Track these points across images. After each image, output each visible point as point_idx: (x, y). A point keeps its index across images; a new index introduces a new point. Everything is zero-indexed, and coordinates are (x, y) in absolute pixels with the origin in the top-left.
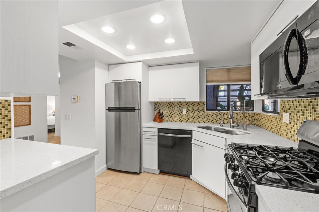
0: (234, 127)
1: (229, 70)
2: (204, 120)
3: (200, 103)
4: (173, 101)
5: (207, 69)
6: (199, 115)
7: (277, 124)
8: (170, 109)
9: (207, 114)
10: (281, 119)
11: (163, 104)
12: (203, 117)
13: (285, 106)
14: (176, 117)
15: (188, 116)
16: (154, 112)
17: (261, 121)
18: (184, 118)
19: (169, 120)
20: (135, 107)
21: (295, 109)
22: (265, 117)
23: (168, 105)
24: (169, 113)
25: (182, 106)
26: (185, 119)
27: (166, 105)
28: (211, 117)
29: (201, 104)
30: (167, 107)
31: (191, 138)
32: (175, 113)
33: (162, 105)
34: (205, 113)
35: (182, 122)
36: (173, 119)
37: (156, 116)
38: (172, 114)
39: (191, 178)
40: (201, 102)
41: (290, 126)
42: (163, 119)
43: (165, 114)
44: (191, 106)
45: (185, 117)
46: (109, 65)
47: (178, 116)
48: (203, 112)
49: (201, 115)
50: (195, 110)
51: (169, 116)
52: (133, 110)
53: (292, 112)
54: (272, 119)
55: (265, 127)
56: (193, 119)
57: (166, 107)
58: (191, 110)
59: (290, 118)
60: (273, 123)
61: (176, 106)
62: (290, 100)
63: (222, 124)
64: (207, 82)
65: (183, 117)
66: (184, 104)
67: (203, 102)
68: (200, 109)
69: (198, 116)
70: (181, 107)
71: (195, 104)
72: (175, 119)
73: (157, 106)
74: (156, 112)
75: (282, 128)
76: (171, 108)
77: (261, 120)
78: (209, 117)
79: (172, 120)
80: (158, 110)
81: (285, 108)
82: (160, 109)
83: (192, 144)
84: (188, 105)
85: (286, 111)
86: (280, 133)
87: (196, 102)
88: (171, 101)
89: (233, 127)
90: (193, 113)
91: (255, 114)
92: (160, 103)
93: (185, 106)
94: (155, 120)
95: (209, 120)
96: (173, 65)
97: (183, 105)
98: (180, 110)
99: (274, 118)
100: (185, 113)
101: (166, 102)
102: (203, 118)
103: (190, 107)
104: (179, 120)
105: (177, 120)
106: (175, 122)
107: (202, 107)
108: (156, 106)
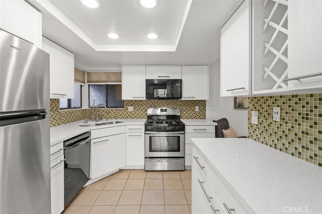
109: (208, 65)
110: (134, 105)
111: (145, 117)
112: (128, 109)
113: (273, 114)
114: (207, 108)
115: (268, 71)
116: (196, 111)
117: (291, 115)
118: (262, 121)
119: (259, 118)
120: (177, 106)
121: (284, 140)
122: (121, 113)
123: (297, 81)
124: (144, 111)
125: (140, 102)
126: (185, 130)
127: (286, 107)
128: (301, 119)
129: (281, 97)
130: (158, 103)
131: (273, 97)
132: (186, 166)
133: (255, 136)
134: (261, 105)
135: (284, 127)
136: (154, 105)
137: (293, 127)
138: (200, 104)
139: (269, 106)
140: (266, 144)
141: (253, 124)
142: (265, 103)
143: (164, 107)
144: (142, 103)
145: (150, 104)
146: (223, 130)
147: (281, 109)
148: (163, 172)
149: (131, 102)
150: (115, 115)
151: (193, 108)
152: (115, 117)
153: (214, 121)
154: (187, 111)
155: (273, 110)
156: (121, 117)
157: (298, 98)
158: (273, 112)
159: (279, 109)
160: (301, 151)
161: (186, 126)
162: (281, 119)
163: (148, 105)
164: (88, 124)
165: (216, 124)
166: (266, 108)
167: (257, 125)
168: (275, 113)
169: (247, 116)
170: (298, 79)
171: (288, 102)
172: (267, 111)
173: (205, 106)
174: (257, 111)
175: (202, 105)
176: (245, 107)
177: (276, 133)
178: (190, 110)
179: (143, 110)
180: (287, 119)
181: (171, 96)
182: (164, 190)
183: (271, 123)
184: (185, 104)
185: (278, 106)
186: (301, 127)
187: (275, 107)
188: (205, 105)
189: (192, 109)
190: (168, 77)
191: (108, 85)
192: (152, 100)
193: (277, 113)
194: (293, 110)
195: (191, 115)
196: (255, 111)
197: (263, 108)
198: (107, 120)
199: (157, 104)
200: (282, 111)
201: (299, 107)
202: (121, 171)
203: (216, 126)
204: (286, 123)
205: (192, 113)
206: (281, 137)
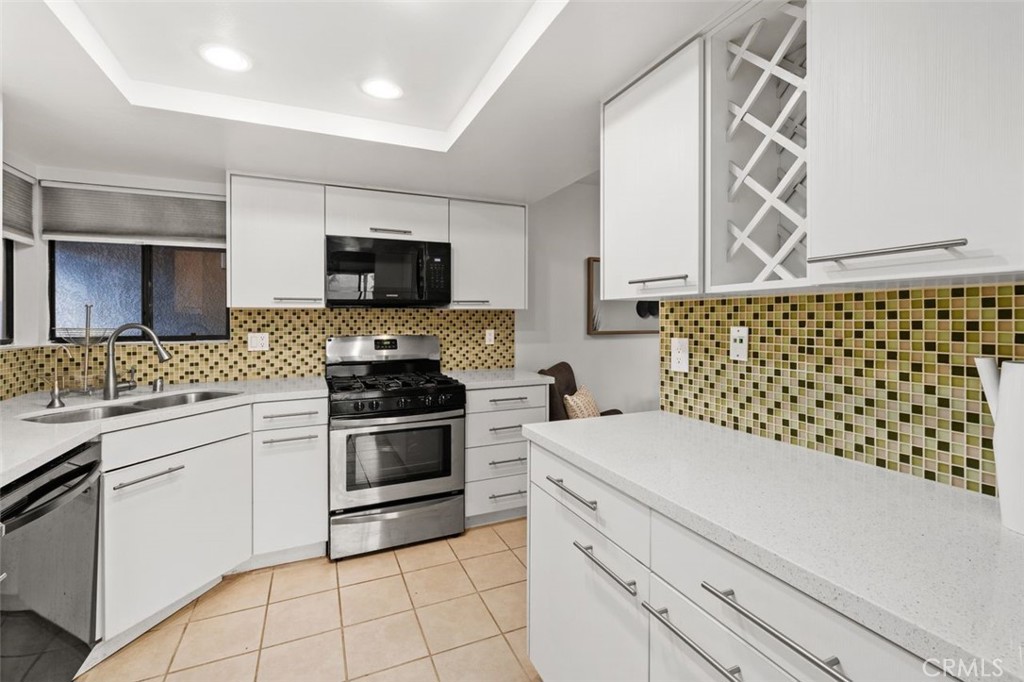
109: (524, 207)
110: (272, 327)
111: (315, 371)
112: (245, 342)
113: (729, 344)
114: (517, 335)
115: (742, 237)
116: (487, 343)
117: (774, 344)
118: (701, 364)
119: (691, 356)
120: (429, 328)
121: (756, 407)
122: (215, 357)
123: (833, 263)
124: (312, 349)
125: (299, 318)
126: (467, 405)
127: (760, 325)
128: (798, 354)
129: (749, 301)
130: (367, 321)
131: (730, 301)
132: (469, 518)
133: (679, 404)
134: (696, 323)
135: (757, 375)
136: (351, 329)
137: (777, 373)
138: (498, 322)
139: (718, 323)
140: (712, 420)
141: (676, 373)
142: (707, 317)
143: (385, 332)
144: (306, 319)
145: (336, 323)
146: (566, 396)
147: (750, 330)
148: (396, 552)
149: (259, 319)
150: (190, 369)
151: (478, 335)
152: (191, 377)
153: (542, 372)
154: (459, 345)
155: (729, 332)
156: (216, 374)
157: (790, 304)
158: (729, 340)
159: (744, 331)
160: (796, 427)
161: (468, 394)
162: (749, 356)
163: (327, 326)
164: (62, 410)
165: (552, 380)
166: (709, 329)
167: (686, 375)
168: (735, 340)
169: (659, 352)
170: (836, 259)
171: (767, 312)
172: (712, 337)
173: (511, 328)
174: (686, 336)
175: (504, 325)
176: (600, 330)
177: (736, 390)
178: (468, 341)
179: (307, 344)
180: (763, 354)
181: (416, 297)
182: (414, 608)
183: (723, 367)
184: (455, 321)
185: (742, 324)
186: (797, 370)
187: (735, 325)
188: (513, 325)
189: (474, 339)
190: (405, 232)
191: (150, 246)
192: (343, 311)
193: (741, 341)
194: (778, 332)
195: (471, 358)
196: (681, 336)
197: (701, 330)
198: (155, 389)
199: (360, 324)
200: (752, 335)
201: (792, 326)
202: (228, 580)
203: (550, 385)
204: (763, 363)
205: (474, 352)
206: (749, 400)
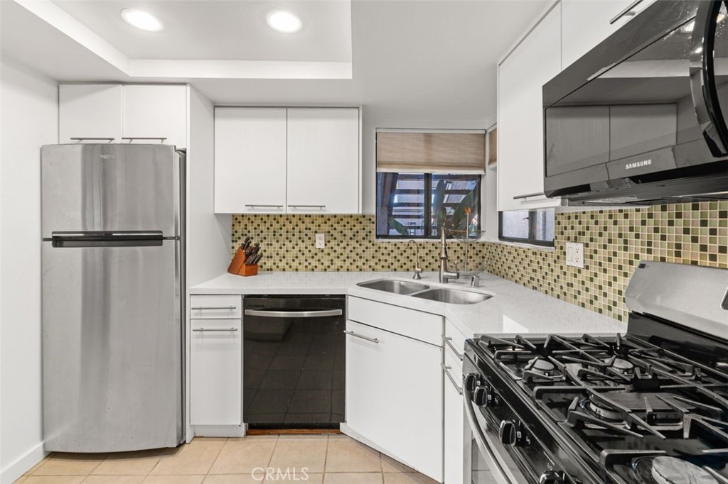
0: (449, 280)
1: (428, 138)
2: (372, 263)
3: (361, 219)
4: (290, 211)
5: (378, 131)
6: (359, 250)
7: (546, 268)
8: (281, 235)
9: (379, 248)
10: (558, 257)
11: (258, 221)
12: (368, 255)
13: (569, 227)
14: (297, 257)
15: (329, 254)
16: (231, 244)
17: (502, 260)
18: (319, 260)
19: (278, 267)
20: (161, 232)
21: (600, 235)
22: (513, 251)
23: (274, 223)
24: (277, 245)
25: (314, 228)
26: (322, 264)
27: (268, 225)
28: (389, 254)
29: (365, 222)
30: (272, 229)
31: (342, 319)
32: (294, 248)
33: (255, 225)
34: (373, 245)
35: (313, 270)
36: (287, 264)
37: (237, 255)
38: (284, 248)
39: (341, 430)
40: (364, 216)
41: (585, 274)
42: (259, 264)
43: (265, 251)
44: (339, 228)
45: (322, 257)
46: (60, 83)
47: (303, 254)
48: (370, 242)
49: (364, 251)
50: (348, 238)
51: (278, 254)
52: (156, 239)
53: (591, 240)
54: (533, 258)
55: (512, 276)
56: (345, 261)
57: (268, 229)
58: (339, 237)
59: (585, 256)
60: (535, 266)
61: (297, 226)
62: (584, 213)
63: (418, 273)
64: (378, 164)
65: (316, 258)
66: (320, 220)
67: (370, 216)
68: (362, 234)
69: (357, 254)
70: (310, 229)
71: (348, 223)
72: (294, 265)
73: (240, 228)
74: (237, 246)
75: (561, 280)
76: (283, 232)
77: (500, 258)
78: (383, 254)
79: (287, 267)
80: (244, 238)
81: (569, 230)
82: (250, 235)
83: (345, 334)
84: (329, 223)
85: (573, 239)
86: (557, 291)
87: (351, 216)
88: (284, 213)
89: (446, 280)
90: (342, 245)
91: (483, 245)
92: (249, 219)
93: (323, 226)
94: (232, 269)
95: (383, 263)
96: (290, 111)
97: (317, 223)
98: (310, 238)
99: (538, 256)
100: (323, 246)
101: (268, 216)
102: (369, 257)
103: (335, 229)
104: (306, 267)
105: (300, 267)
106: (295, 272)
107: (367, 229)
108: (237, 228)
